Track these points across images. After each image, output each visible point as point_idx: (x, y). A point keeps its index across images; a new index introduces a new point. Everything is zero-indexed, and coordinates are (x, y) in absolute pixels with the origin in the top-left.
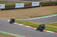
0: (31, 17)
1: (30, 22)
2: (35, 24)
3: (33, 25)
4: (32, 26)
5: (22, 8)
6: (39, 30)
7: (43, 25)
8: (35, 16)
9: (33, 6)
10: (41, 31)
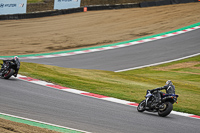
0: (51, 48)
1: (49, 67)
2: (65, 73)
3: (60, 78)
4: (56, 82)
5: (20, 17)
6: (151, 109)
7: (166, 88)
8: (64, 45)
9: (60, 9)
10: (160, 115)
